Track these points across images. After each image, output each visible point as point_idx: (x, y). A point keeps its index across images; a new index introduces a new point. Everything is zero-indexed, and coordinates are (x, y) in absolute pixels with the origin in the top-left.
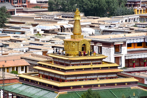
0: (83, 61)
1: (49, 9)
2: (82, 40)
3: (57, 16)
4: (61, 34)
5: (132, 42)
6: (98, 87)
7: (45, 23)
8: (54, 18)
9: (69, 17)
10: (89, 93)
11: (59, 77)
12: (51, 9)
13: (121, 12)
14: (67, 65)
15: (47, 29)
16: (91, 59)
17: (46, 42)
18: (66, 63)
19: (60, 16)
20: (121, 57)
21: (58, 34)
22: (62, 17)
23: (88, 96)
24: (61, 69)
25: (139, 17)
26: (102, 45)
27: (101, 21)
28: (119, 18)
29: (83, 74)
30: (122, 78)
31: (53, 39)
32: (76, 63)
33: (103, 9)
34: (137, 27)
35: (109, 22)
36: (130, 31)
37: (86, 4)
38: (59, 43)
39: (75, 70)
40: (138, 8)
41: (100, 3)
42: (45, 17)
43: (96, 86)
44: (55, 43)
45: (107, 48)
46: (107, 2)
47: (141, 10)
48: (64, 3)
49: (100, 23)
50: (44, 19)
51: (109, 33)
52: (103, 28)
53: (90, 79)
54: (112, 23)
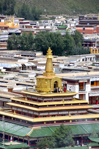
0: (56, 98)
1: (8, 48)
2: (54, 77)
3: (16, 55)
4: (23, 72)
5: (94, 80)
6: (70, 122)
7: (6, 61)
8: (14, 56)
9: (28, 56)
10: (62, 128)
11: (32, 113)
12: (10, 48)
13: (78, 51)
14: (40, 101)
15: (9, 67)
16: (63, 96)
17: (10, 79)
18: (39, 99)
19: (20, 54)
20: (85, 94)
21: (20, 72)
22: (22, 56)
23: (61, 131)
24: (34, 105)
25: (95, 56)
26: (67, 82)
27: (59, 60)
28: (77, 57)
29: (56, 110)
30: (92, 114)
31: (16, 77)
32: (48, 99)
33: (62, 48)
34: (94, 66)
35: (68, 61)
36: (89, 70)
37: (45, 44)
38: (22, 81)
39: (48, 106)
40: (93, 48)
41: (58, 43)
42: (5, 56)
43: (68, 121)
44: (19, 81)
45: (72, 85)
46: (65, 42)
47: (96, 50)
48: (23, 42)
49: (59, 61)
50: (4, 57)
51: (68, 71)
52: (62, 66)
53: (62, 115)
54: (70, 62)
